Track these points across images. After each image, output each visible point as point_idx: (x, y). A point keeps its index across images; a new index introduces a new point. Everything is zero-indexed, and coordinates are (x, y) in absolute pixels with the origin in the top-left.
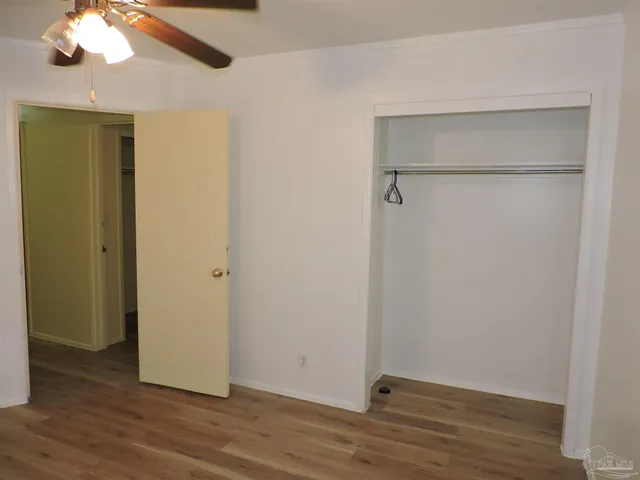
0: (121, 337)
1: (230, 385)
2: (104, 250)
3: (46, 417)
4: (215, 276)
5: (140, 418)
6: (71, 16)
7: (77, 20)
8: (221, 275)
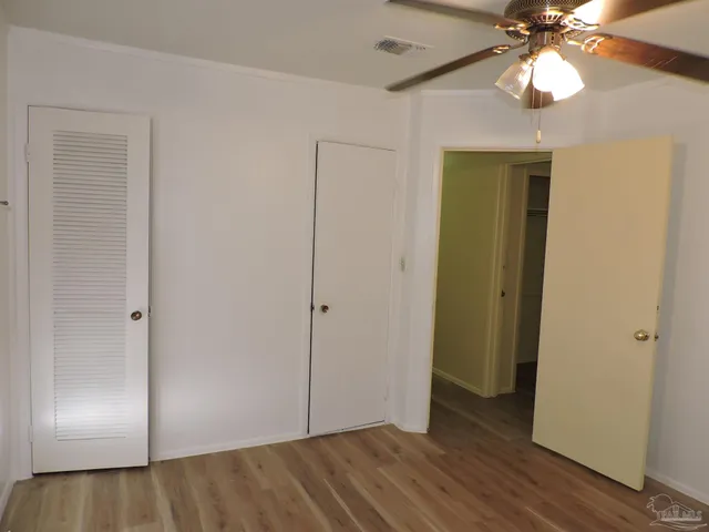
0: (510, 388)
1: (646, 477)
2: (503, 294)
3: (443, 452)
4: (638, 339)
5: (535, 483)
6: (524, 58)
7: (530, 61)
8: (646, 338)
